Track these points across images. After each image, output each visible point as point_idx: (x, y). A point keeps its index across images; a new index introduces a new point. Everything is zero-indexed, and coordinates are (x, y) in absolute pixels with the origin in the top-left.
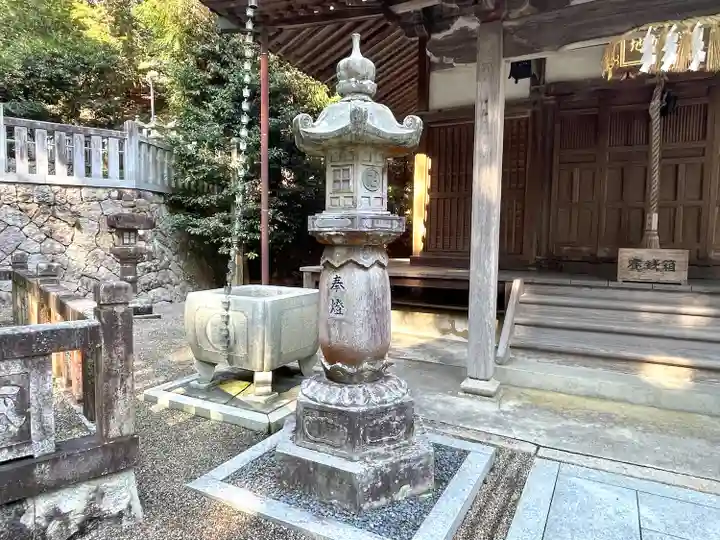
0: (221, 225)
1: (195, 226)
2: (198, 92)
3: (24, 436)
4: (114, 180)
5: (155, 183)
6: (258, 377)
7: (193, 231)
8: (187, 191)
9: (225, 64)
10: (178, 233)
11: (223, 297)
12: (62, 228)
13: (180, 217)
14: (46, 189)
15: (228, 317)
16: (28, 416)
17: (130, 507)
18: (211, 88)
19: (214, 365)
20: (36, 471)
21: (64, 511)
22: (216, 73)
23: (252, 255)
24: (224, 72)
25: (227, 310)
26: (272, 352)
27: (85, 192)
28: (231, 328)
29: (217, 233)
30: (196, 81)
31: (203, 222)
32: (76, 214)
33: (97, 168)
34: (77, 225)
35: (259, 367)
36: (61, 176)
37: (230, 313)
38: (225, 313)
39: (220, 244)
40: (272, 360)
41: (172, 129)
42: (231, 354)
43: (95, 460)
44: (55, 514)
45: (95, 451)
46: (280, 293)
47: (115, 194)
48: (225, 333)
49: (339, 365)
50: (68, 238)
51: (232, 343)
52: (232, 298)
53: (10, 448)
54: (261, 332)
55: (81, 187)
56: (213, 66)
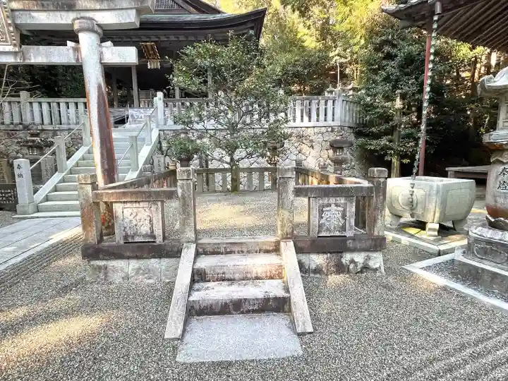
0: (388, 143)
1: (371, 144)
2: (377, 66)
3: (343, 228)
4: (330, 122)
5: (349, 122)
6: (429, 226)
7: (369, 147)
8: (365, 125)
9: (394, 46)
10: (359, 149)
11: (411, 181)
12: (305, 148)
13: (361, 140)
14: (299, 129)
15: (413, 192)
16: (345, 219)
17: (380, 267)
18: (385, 62)
19: (400, 217)
20: (348, 242)
21: (356, 261)
22: (388, 53)
23: (406, 161)
24: (394, 51)
25: (413, 188)
26: (441, 213)
27: (316, 130)
28: (414, 198)
29: (385, 148)
30: (375, 60)
31: (375, 142)
32: (312, 141)
33: (322, 117)
34: (312, 146)
35: (431, 220)
36: (306, 123)
37: (414, 189)
38: (411, 189)
39: (386, 154)
40: (440, 218)
41: (350, 90)
42: (414, 211)
43: (369, 243)
44: (352, 261)
45: (368, 239)
46: (442, 181)
47: (330, 129)
48: (411, 200)
49: (502, 219)
50: (308, 153)
51: (415, 206)
52: (415, 182)
53: (339, 231)
54: (434, 201)
55: (314, 127)
56: (387, 49)
